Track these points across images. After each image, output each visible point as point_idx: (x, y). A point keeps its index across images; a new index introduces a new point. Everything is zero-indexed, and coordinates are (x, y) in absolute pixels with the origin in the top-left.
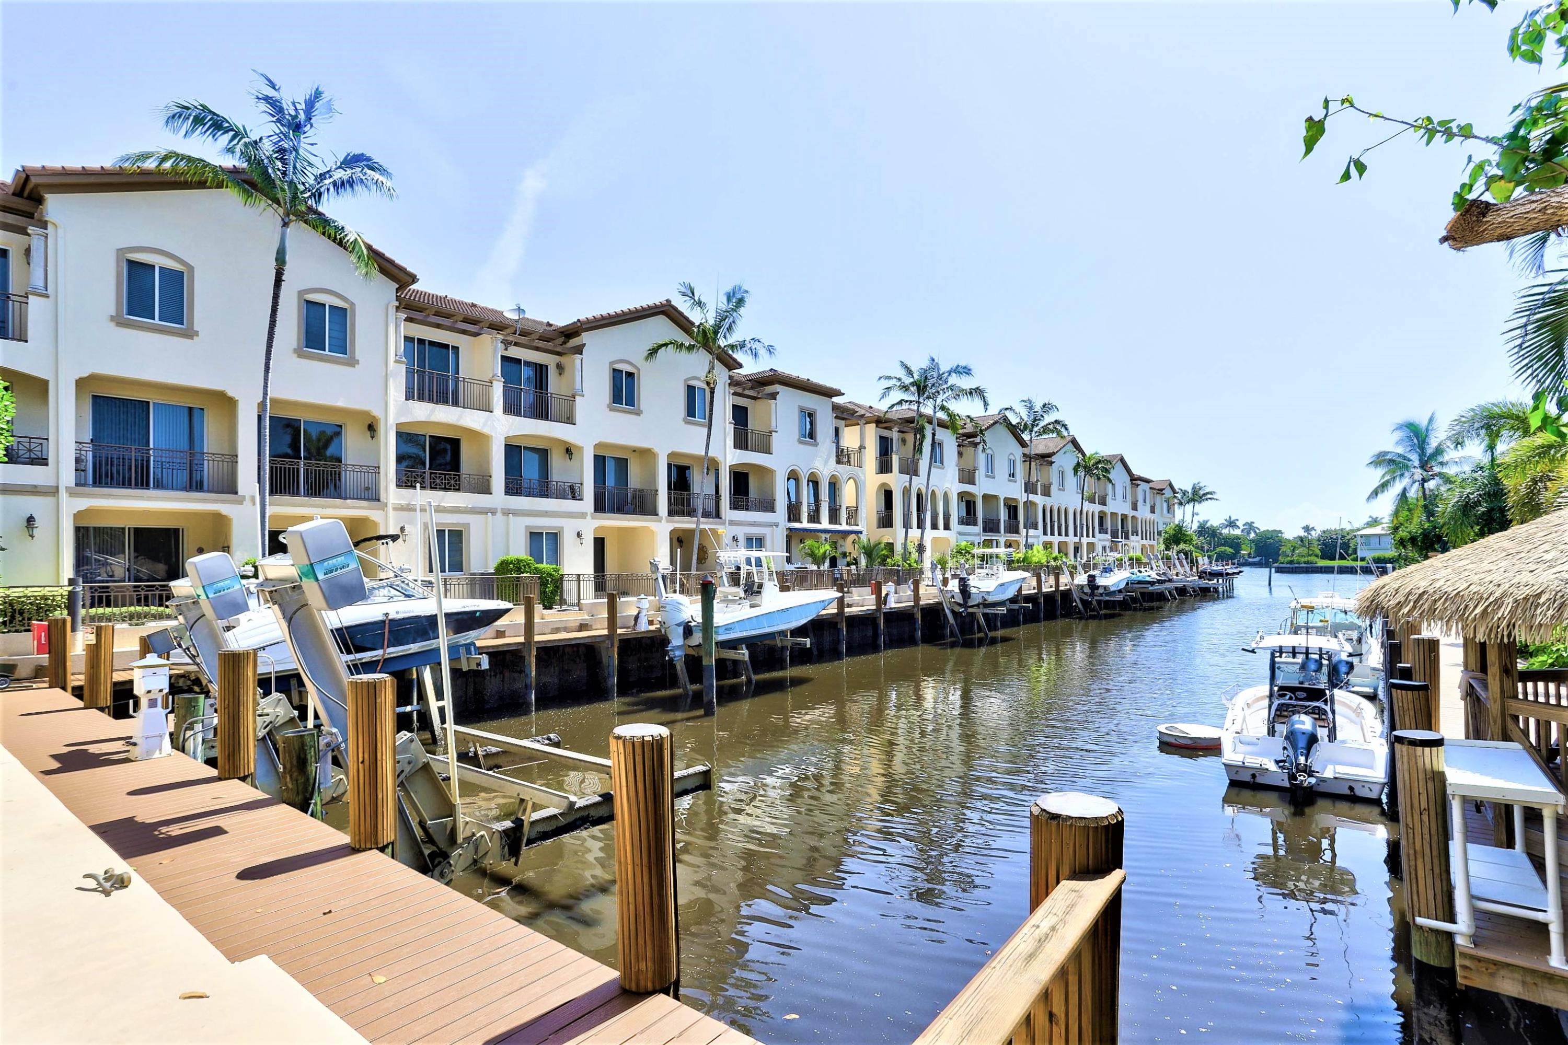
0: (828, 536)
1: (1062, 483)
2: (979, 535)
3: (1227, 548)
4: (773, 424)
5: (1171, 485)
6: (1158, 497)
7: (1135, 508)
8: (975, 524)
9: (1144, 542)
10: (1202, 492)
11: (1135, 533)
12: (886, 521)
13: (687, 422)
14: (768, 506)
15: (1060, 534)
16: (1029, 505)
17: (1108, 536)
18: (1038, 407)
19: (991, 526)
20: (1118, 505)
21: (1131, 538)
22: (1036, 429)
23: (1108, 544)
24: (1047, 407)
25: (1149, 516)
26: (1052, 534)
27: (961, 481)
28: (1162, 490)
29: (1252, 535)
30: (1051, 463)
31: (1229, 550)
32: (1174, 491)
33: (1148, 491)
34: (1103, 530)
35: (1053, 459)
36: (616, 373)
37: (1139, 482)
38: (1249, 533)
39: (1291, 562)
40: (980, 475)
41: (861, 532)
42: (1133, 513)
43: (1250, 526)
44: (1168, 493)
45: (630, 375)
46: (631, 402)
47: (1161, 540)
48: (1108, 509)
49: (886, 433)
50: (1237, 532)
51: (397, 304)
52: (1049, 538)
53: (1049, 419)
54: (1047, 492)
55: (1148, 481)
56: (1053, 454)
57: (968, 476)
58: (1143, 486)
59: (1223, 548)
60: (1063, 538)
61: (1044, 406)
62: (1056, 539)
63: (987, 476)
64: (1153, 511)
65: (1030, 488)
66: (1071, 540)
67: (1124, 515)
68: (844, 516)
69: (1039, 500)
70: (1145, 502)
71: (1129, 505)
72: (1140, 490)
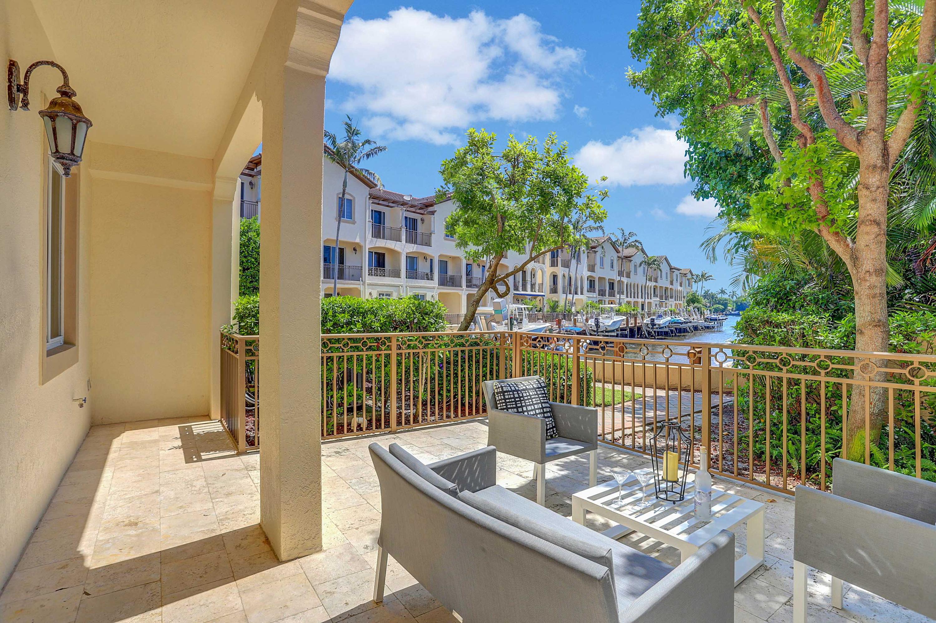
0: (530, 296)
1: (636, 271)
2: (596, 297)
3: (720, 305)
5: (690, 272)
6: (684, 278)
7: (672, 283)
8: (594, 292)
9: (677, 302)
10: (707, 275)
11: (672, 297)
12: (554, 290)
15: (634, 297)
16: (620, 282)
17: (658, 299)
18: (627, 233)
19: (602, 293)
20: (664, 283)
22: (625, 244)
23: (658, 303)
25: (679, 288)
26: (631, 297)
27: (589, 270)
28: (685, 274)
29: (734, 298)
30: (631, 261)
31: (721, 307)
32: (692, 275)
33: (679, 275)
34: (655, 295)
35: (632, 259)
37: (674, 270)
38: (732, 297)
40: (597, 268)
41: (544, 296)
42: (671, 287)
43: (733, 294)
44: (689, 276)
46: (452, 236)
47: (685, 301)
48: (659, 285)
50: (725, 296)
51: (369, 197)
52: (629, 299)
53: (632, 239)
54: (628, 276)
55: (679, 270)
56: (632, 256)
57: (591, 268)
58: (677, 272)
59: (718, 306)
60: (636, 299)
61: (630, 233)
62: (632, 300)
63: (600, 268)
64: (681, 285)
65: (620, 274)
66: (640, 300)
67: (666, 289)
68: (537, 288)
69: (625, 280)
70: (677, 280)
71: (669, 282)
72: (674, 274)
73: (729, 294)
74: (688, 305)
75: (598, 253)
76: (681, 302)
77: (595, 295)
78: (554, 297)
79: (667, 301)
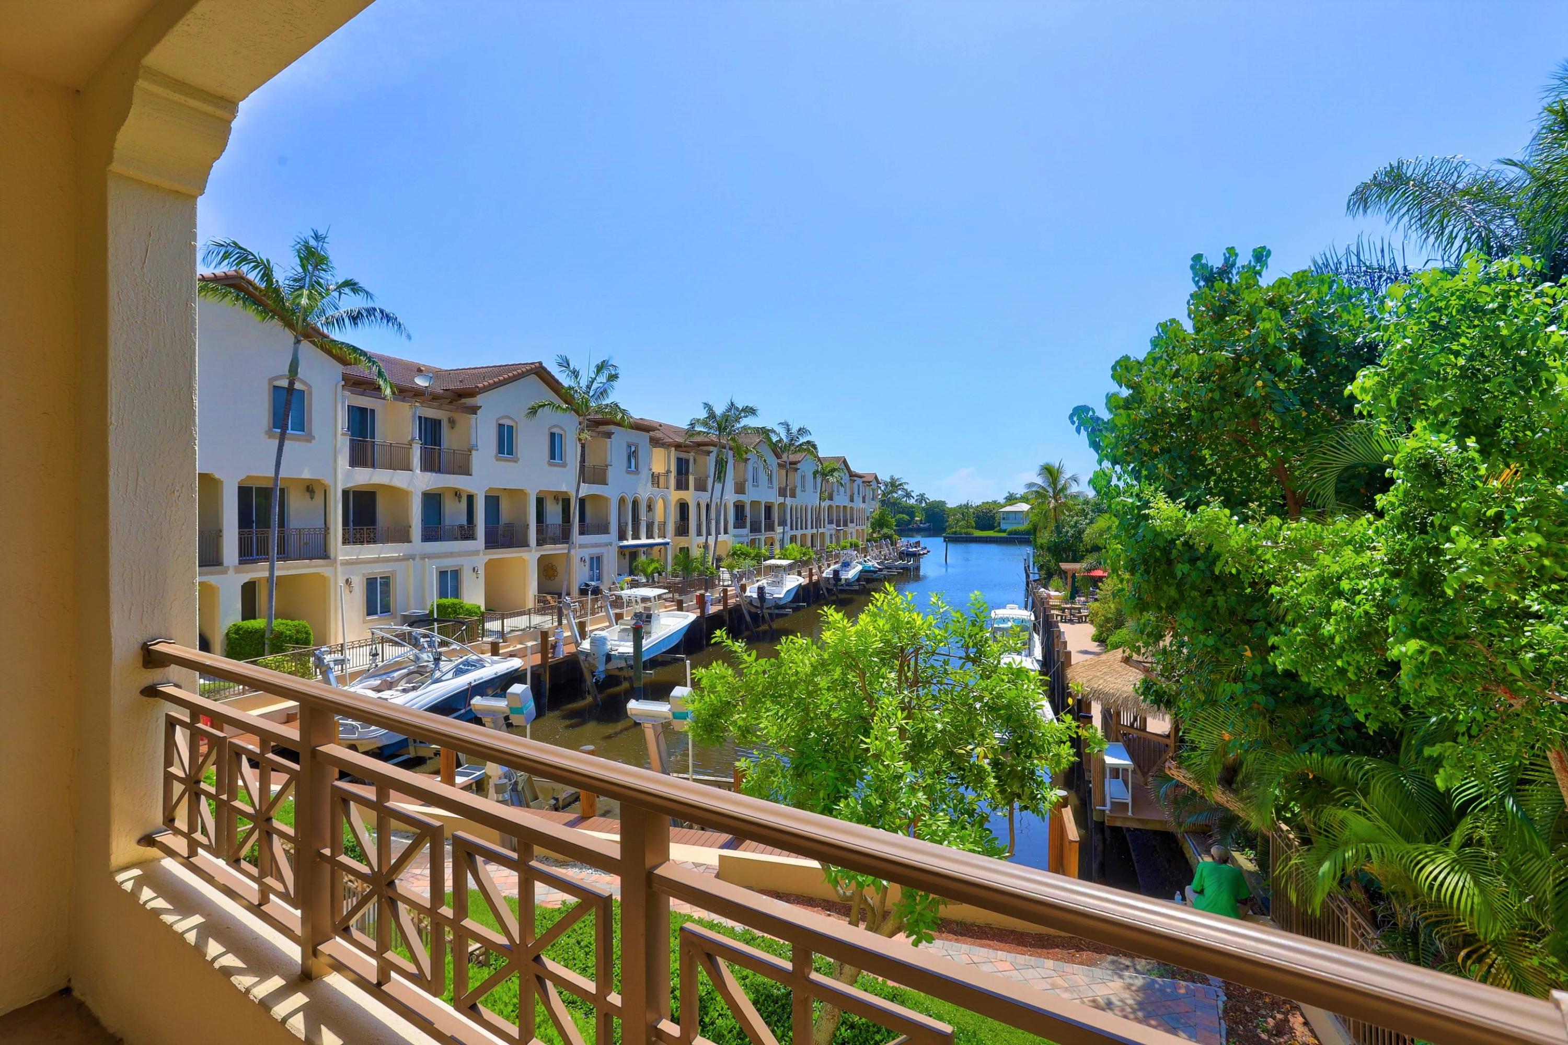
0: (645, 549)
1: (803, 486)
2: (747, 535)
3: (904, 515)
4: (609, 459)
5: (876, 478)
6: (867, 488)
7: (852, 500)
8: (744, 527)
9: (858, 527)
10: (898, 483)
11: (852, 522)
12: (682, 530)
13: (551, 465)
14: (603, 529)
15: (802, 528)
16: (782, 506)
17: (834, 526)
18: (794, 430)
19: (755, 529)
20: (841, 500)
21: (850, 525)
22: (792, 448)
23: (833, 532)
24: (802, 431)
25: (862, 506)
26: (797, 529)
27: (736, 492)
28: (869, 482)
29: (923, 505)
30: (797, 470)
31: (906, 517)
32: (878, 482)
33: (861, 485)
34: (830, 522)
35: (798, 466)
36: (501, 426)
37: (855, 478)
38: (921, 502)
39: (955, 533)
40: (749, 485)
41: (668, 543)
42: (851, 505)
43: (922, 497)
44: (874, 483)
45: (510, 428)
46: (510, 452)
47: (869, 524)
48: (835, 503)
49: (683, 455)
50: (912, 501)
51: (343, 383)
52: (794, 532)
53: (802, 440)
54: (793, 495)
55: (861, 477)
56: (799, 462)
57: (741, 488)
58: (859, 481)
59: (901, 516)
60: (804, 531)
61: (800, 430)
62: (799, 533)
63: (754, 486)
64: (864, 502)
65: (782, 492)
66: (809, 532)
67: (845, 507)
68: (656, 531)
69: (789, 501)
70: (859, 495)
71: (848, 498)
72: (855, 485)
73: (915, 498)
74: (874, 532)
75: (750, 463)
76: (864, 527)
77: (746, 531)
78: (683, 542)
79: (845, 529)
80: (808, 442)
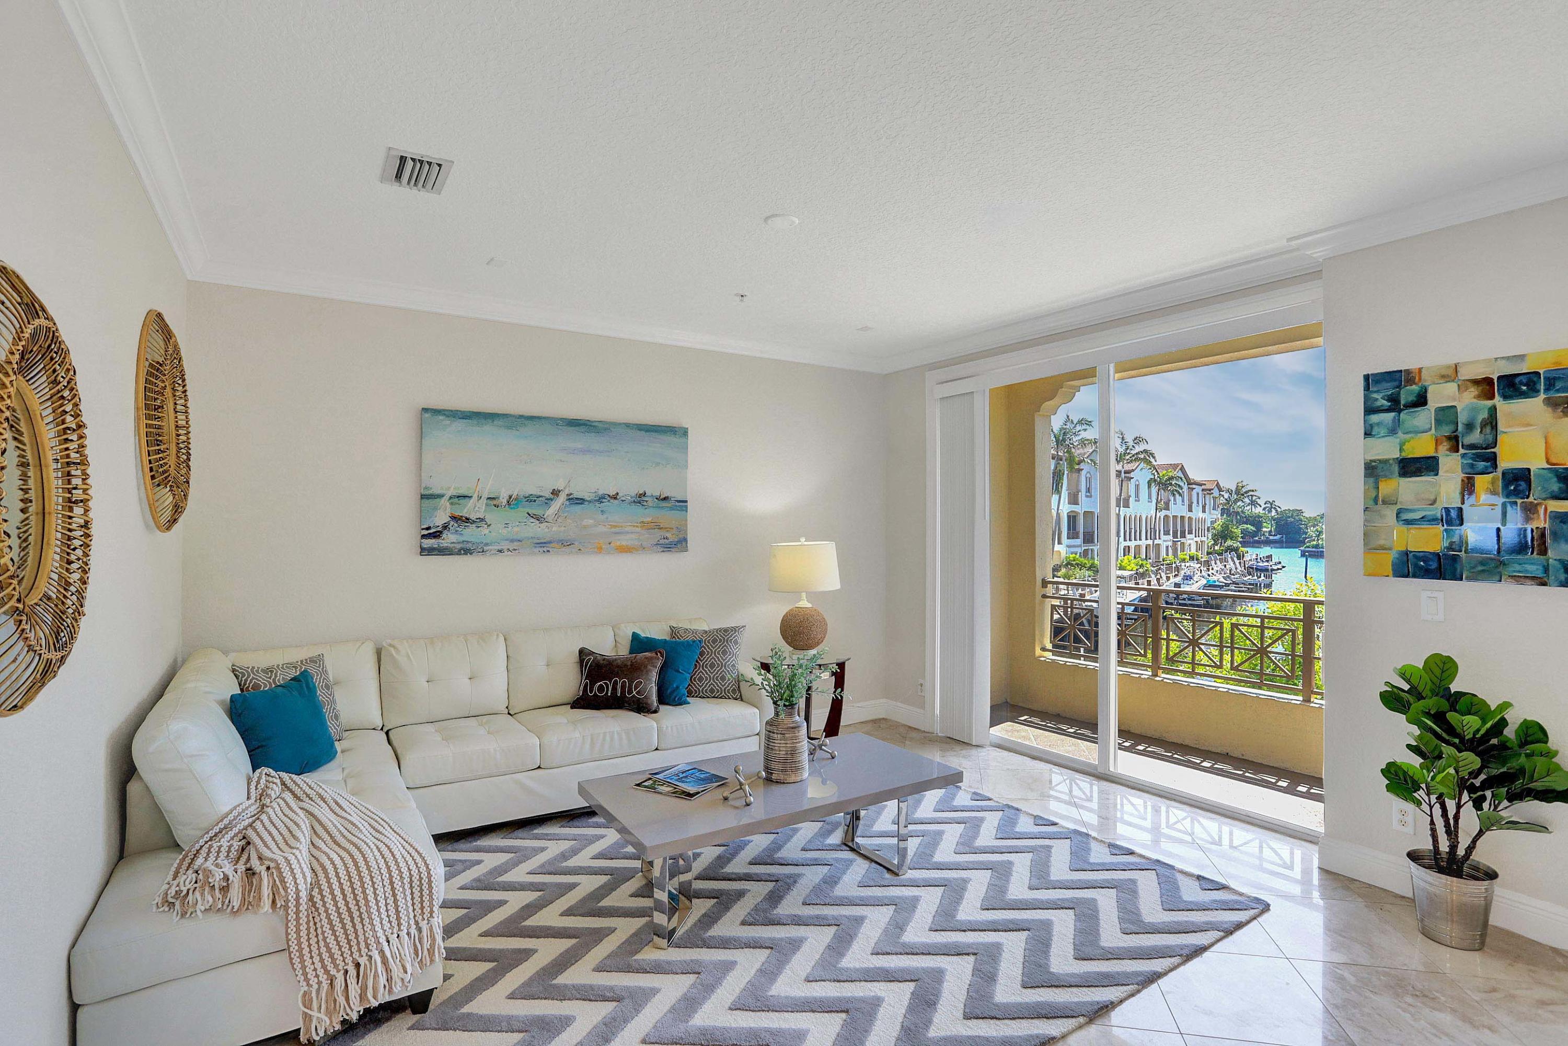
1: (1137, 495)
2: (1080, 546)
3: (1249, 526)
5: (1218, 485)
6: (1207, 497)
7: (1190, 510)
8: (1077, 537)
9: (1197, 539)
10: (1244, 490)
11: (1190, 532)
17: (1171, 537)
18: (1129, 439)
19: (1088, 539)
20: (1178, 509)
21: (1188, 536)
22: (1127, 457)
23: (1170, 544)
24: (1138, 440)
25: (1201, 515)
26: (1130, 540)
27: (1070, 503)
28: (1210, 490)
29: (1273, 513)
30: (1130, 479)
31: (1252, 527)
32: (1220, 490)
33: (1200, 493)
34: (1167, 533)
35: (1132, 475)
37: (1194, 486)
38: (1270, 511)
39: (1315, 547)
40: (1082, 495)
42: (1190, 514)
43: (1271, 505)
44: (1216, 493)
47: (1210, 535)
48: (1171, 513)
50: (1258, 510)
52: (1128, 543)
53: (1138, 449)
54: (1127, 505)
55: (1201, 485)
56: (1133, 470)
57: (1074, 500)
58: (1198, 489)
59: (1245, 526)
60: (1138, 543)
61: (1136, 438)
62: (1132, 544)
63: (1087, 496)
64: (1204, 511)
66: (1143, 543)
67: (1183, 518)
70: (1198, 503)
71: (1186, 507)
72: (1194, 493)
73: (1263, 506)
74: (1215, 544)
75: (1083, 473)
76: (1204, 539)
77: (1079, 541)
79: (1183, 540)
80: (1145, 451)
